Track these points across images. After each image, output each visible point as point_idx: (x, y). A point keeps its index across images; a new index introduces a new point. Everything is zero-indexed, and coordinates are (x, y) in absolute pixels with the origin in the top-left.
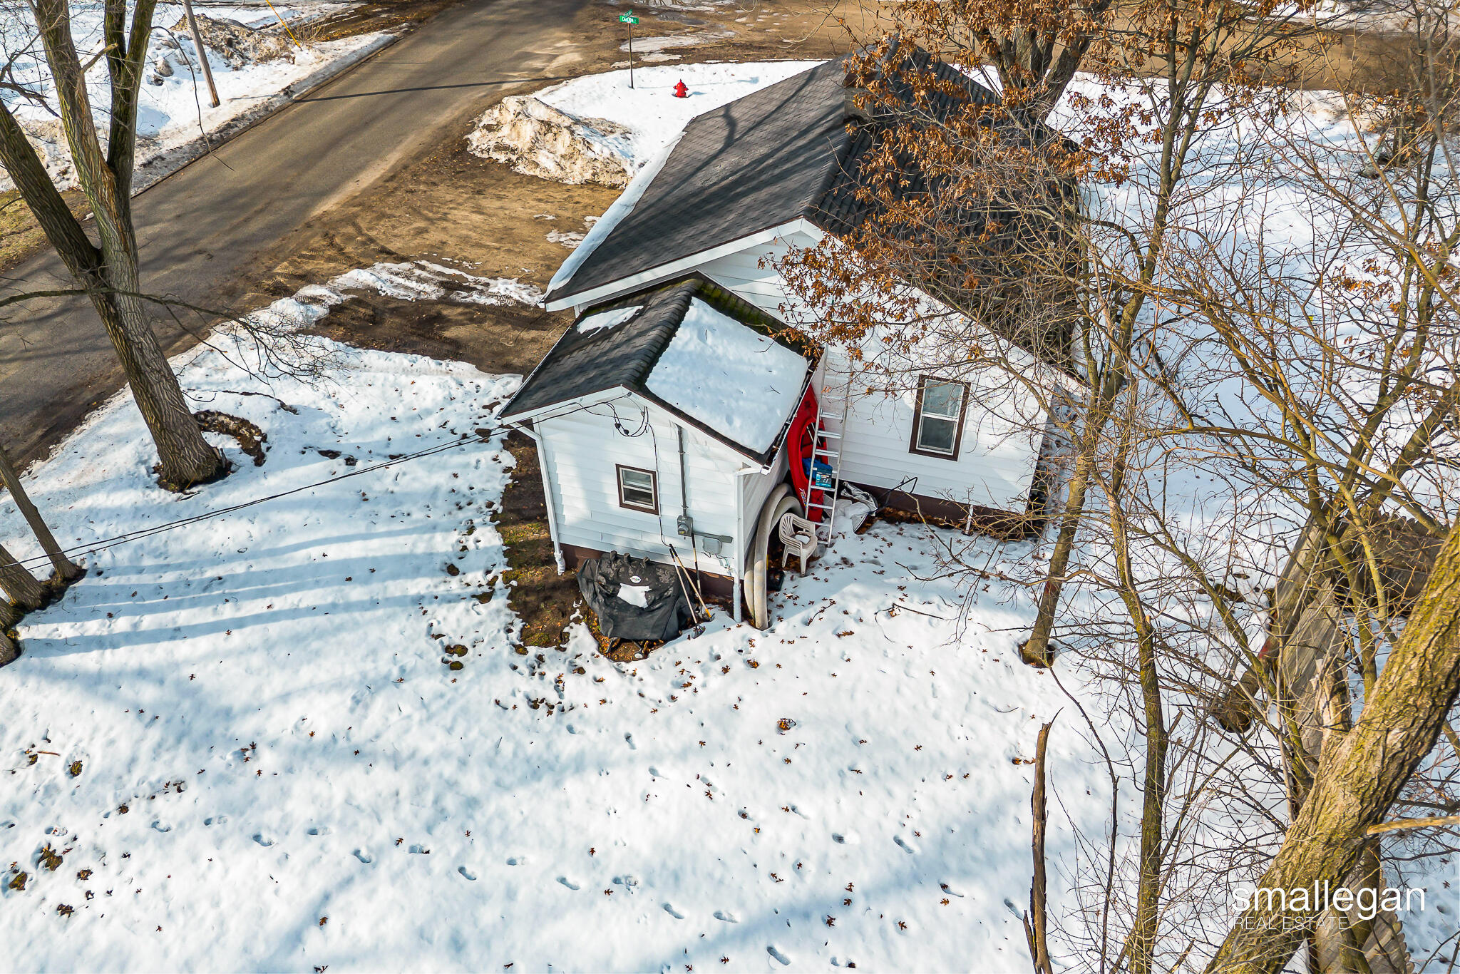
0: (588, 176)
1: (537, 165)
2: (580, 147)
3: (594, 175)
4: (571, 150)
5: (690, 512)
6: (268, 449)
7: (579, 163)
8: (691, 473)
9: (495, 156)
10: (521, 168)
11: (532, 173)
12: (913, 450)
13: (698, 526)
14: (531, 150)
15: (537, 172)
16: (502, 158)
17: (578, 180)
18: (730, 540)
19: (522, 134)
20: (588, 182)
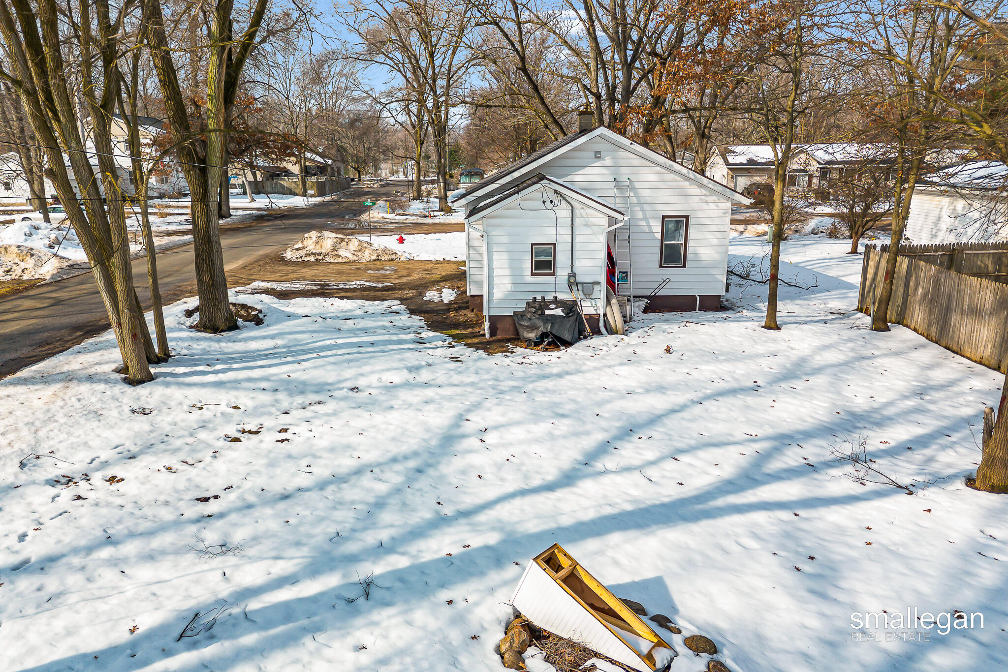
0: (374, 257)
1: (339, 256)
2: (365, 245)
3: (378, 256)
4: (360, 247)
5: (576, 270)
6: (265, 316)
7: (367, 252)
8: (578, 239)
9: (306, 259)
10: (328, 260)
11: (336, 261)
12: (661, 266)
13: (579, 279)
14: (333, 250)
15: (340, 260)
16: (312, 259)
17: (368, 259)
18: (598, 283)
19: (324, 245)
20: (374, 260)
